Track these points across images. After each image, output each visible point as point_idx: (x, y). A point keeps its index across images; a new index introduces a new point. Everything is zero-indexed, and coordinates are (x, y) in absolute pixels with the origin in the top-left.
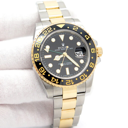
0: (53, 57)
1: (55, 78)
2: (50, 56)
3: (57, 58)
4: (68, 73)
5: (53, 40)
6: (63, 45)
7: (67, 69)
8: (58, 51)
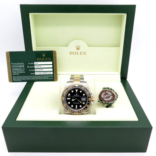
0: (71, 99)
1: (70, 109)
2: (69, 99)
3: (73, 100)
4: (76, 108)
5: (72, 91)
6: (77, 94)
7: (76, 106)
8: (74, 97)
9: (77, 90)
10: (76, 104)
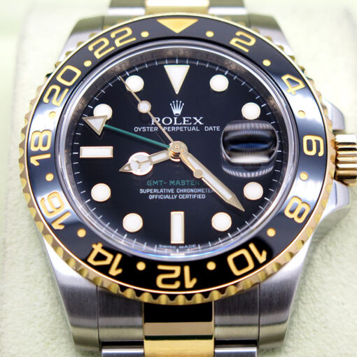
9: (177, 74)
10: (177, 205)
